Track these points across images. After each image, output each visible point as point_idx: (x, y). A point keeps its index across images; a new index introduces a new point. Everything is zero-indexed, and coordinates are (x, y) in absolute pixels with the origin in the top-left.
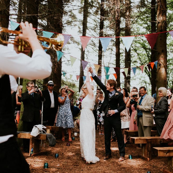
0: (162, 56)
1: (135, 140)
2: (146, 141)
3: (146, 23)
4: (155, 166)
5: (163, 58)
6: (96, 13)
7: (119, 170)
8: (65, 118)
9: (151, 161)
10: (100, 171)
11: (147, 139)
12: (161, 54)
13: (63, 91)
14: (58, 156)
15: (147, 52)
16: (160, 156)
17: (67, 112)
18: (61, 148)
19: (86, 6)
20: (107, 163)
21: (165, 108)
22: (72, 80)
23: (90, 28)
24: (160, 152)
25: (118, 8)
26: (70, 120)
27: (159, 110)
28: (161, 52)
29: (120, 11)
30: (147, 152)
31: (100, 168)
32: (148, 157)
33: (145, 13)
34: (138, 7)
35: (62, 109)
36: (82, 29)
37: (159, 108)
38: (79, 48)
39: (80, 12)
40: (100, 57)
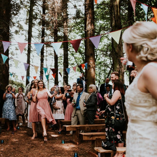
0: (91, 58)
1: (67, 128)
2: (76, 128)
3: (81, 32)
4: (82, 148)
5: (92, 60)
6: (39, 24)
7: (52, 152)
8: (9, 111)
9: (80, 145)
10: (37, 153)
11: (76, 127)
12: (90, 57)
13: (9, 88)
14: (3, 142)
15: (82, 56)
16: (85, 140)
17: (10, 107)
18: (7, 136)
19: (31, 18)
20: (43, 147)
21: (95, 102)
22: (20, 80)
23: (34, 37)
24: (85, 137)
25: (56, 19)
26: (12, 113)
27: (90, 104)
28: (90, 55)
29: (57, 22)
30: (77, 138)
31: (36, 151)
32: (78, 142)
33: (80, 23)
34: (74, 18)
35: (6, 104)
36: (27, 38)
37: (90, 102)
38: (26, 54)
39: (26, 24)
40: (42, 60)
